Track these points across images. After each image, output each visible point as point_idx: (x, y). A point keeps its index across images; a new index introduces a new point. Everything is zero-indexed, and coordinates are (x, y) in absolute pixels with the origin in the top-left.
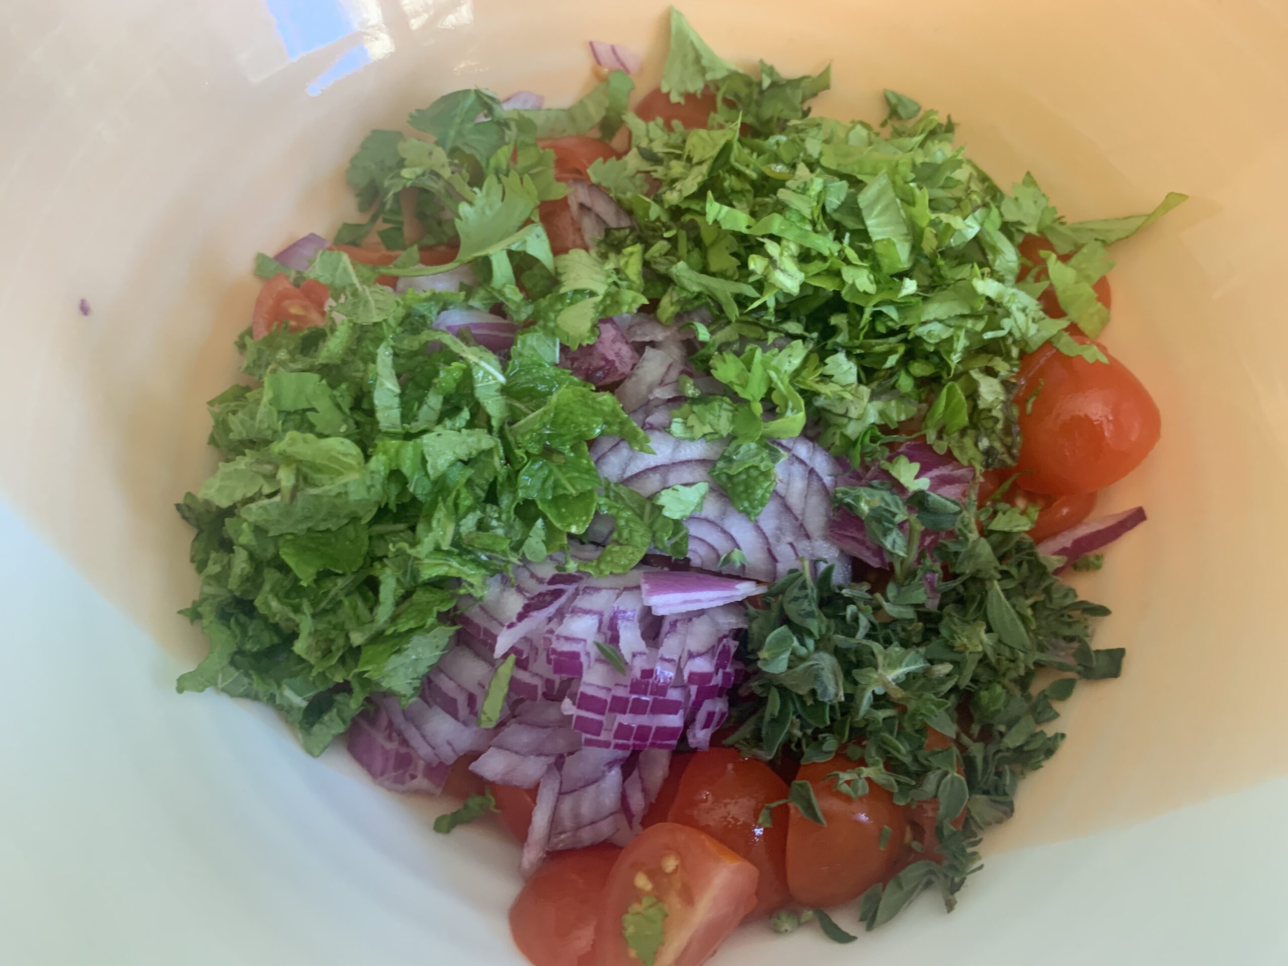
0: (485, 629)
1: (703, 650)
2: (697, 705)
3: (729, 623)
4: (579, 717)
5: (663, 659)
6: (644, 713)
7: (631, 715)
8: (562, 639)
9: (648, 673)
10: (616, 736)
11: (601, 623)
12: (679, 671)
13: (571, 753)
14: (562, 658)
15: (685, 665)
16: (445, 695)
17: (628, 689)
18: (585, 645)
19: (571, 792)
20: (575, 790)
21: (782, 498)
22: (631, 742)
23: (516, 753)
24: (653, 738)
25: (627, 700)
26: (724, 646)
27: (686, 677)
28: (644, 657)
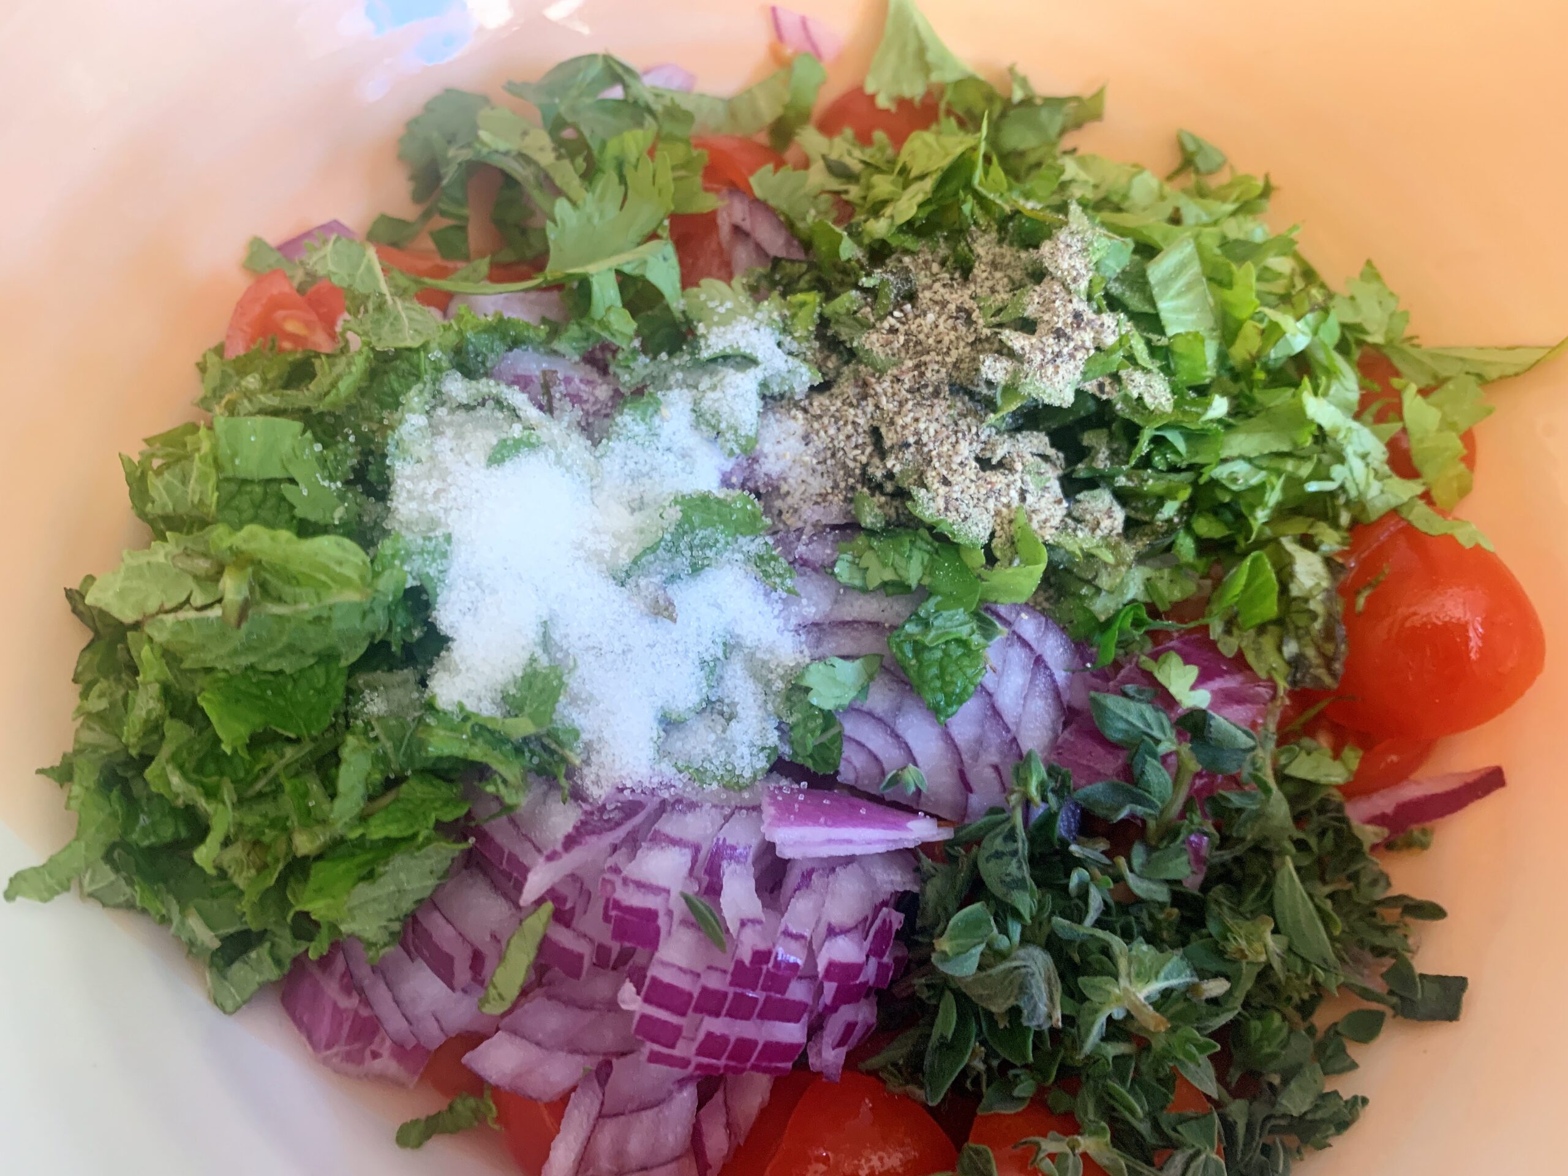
0: (510, 854)
1: (849, 922)
2: (832, 1008)
3: (892, 882)
4: (644, 1017)
5: (787, 934)
6: (747, 1017)
7: (728, 1019)
8: (631, 886)
9: (761, 957)
10: (700, 1052)
11: (694, 861)
12: (812, 956)
13: (623, 1054)
14: (627, 917)
15: (820, 949)
16: (438, 949)
17: (729, 978)
18: (667, 900)
19: (616, 1115)
20: (622, 1114)
21: (990, 695)
22: (722, 1062)
23: (538, 1044)
24: (758, 1059)
25: (725, 995)
26: (884, 921)
27: (821, 968)
28: (758, 927)
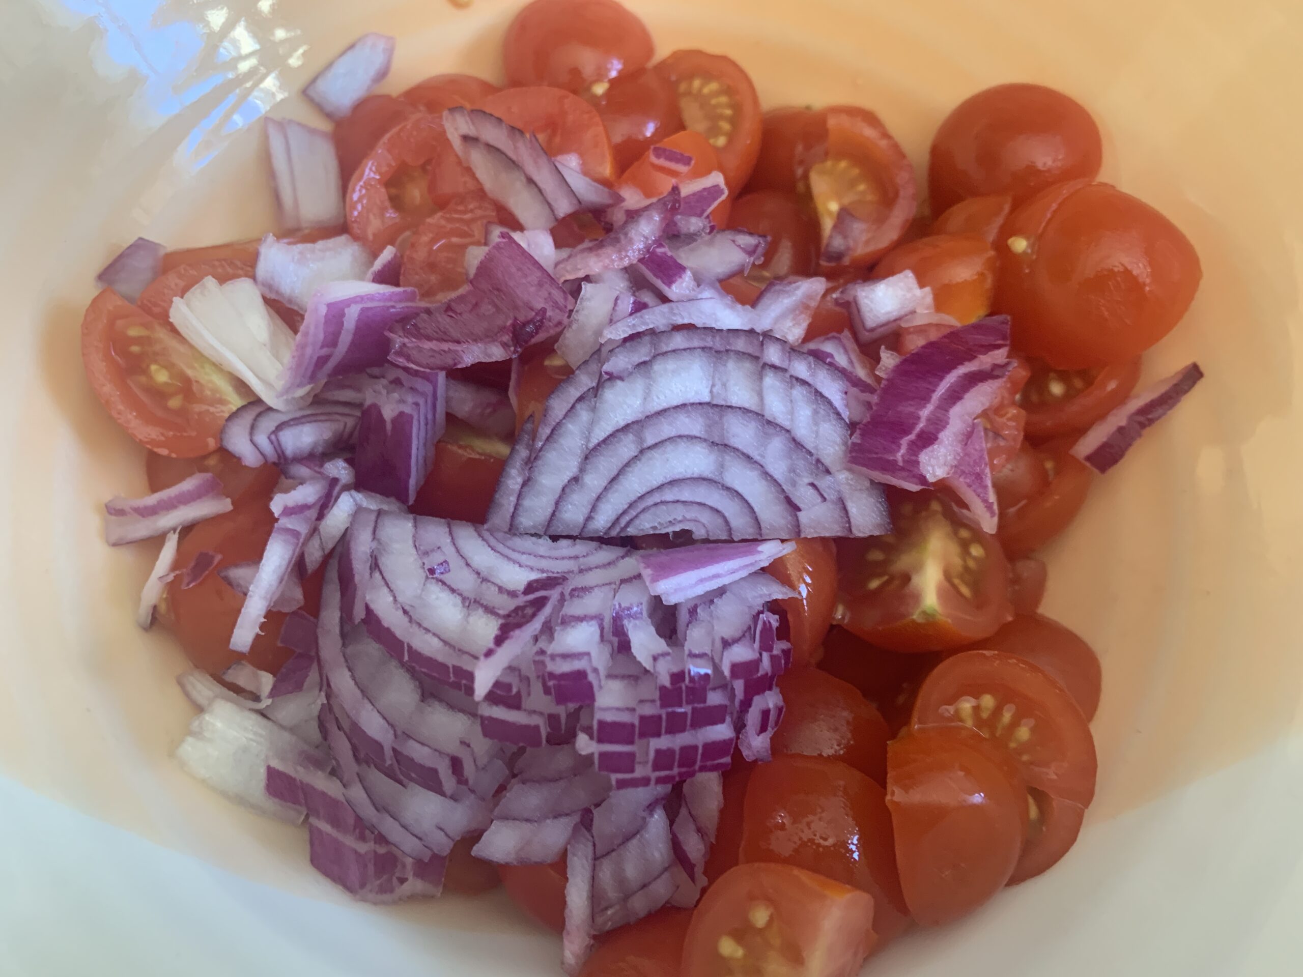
0: (454, 667)
1: (738, 634)
2: (746, 704)
3: (761, 596)
4: (602, 755)
5: (692, 655)
6: (683, 730)
7: (668, 737)
8: (558, 659)
9: (677, 677)
10: (656, 767)
11: (602, 629)
12: (717, 668)
13: (597, 805)
14: (563, 682)
15: (721, 659)
16: (422, 766)
17: (658, 703)
18: (590, 660)
19: (608, 853)
20: (613, 850)
21: (788, 431)
22: (676, 771)
23: (527, 820)
24: (702, 760)
25: (660, 717)
26: (764, 623)
27: (727, 672)
28: (669, 658)
